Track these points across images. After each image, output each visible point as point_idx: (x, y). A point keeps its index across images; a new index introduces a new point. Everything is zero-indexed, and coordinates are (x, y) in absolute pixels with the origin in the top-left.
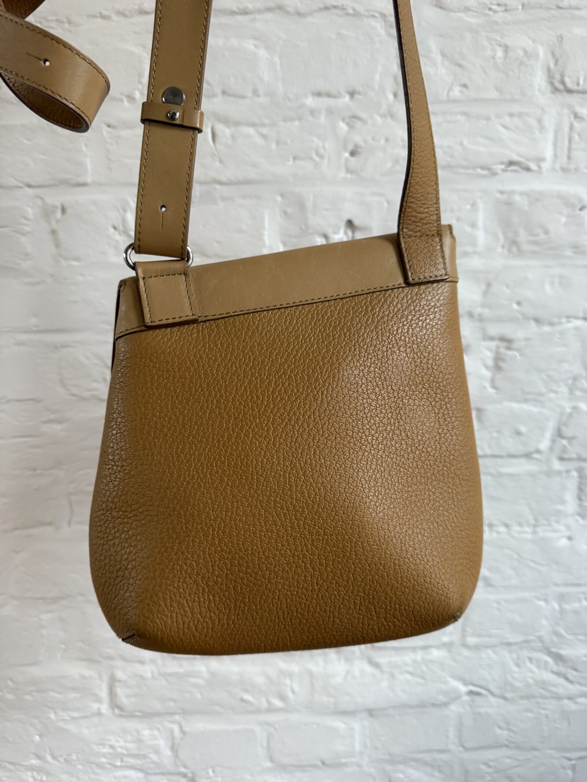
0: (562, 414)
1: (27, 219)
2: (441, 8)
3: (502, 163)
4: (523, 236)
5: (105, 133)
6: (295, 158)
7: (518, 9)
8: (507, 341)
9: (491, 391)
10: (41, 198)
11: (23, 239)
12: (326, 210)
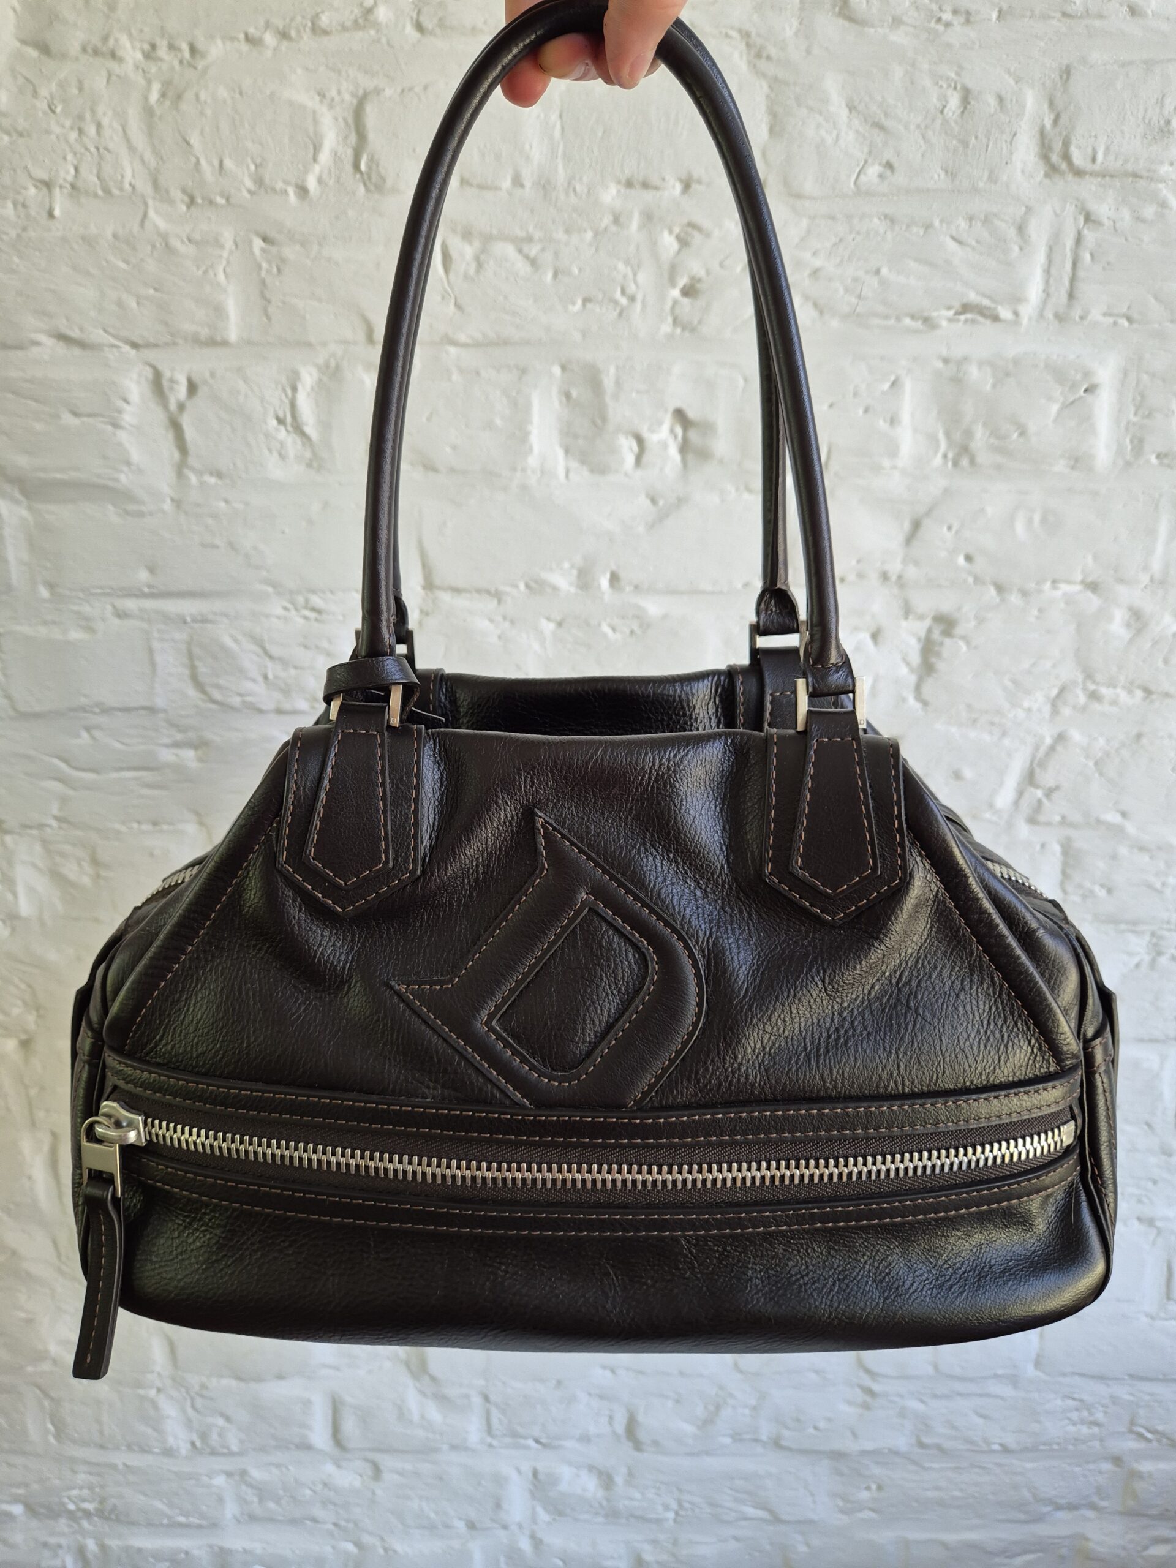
0: (1037, 748)
1: (126, 401)
2: (851, 19)
3: (949, 308)
4: (980, 438)
5: (257, 251)
6: (586, 301)
7: (990, 20)
8: (946, 623)
9: (918, 705)
10: (154, 367)
11: (122, 436)
12: (638, 392)
